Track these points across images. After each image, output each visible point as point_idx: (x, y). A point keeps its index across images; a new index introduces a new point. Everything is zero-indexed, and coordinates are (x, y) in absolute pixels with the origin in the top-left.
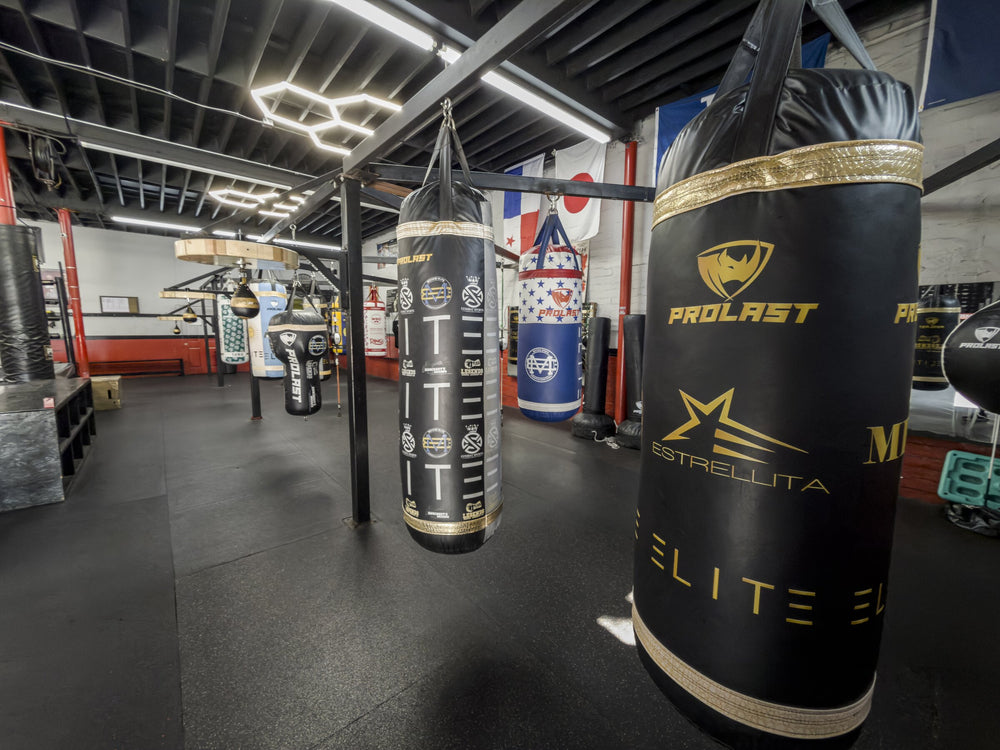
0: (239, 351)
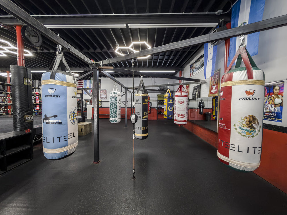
0: (114, 117)
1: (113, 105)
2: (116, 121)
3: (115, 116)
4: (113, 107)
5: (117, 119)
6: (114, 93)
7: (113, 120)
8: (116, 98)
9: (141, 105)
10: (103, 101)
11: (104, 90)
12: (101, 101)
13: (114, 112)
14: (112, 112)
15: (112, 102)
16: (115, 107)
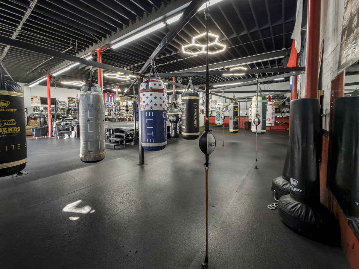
1: (218, 112)
2: (219, 123)
3: (219, 120)
4: (218, 114)
5: (220, 122)
6: (219, 105)
7: (217, 123)
8: (220, 108)
9: (233, 112)
10: (214, 111)
11: (214, 101)
12: (212, 111)
13: (218, 117)
14: (217, 117)
15: (217, 110)
16: (219, 114)
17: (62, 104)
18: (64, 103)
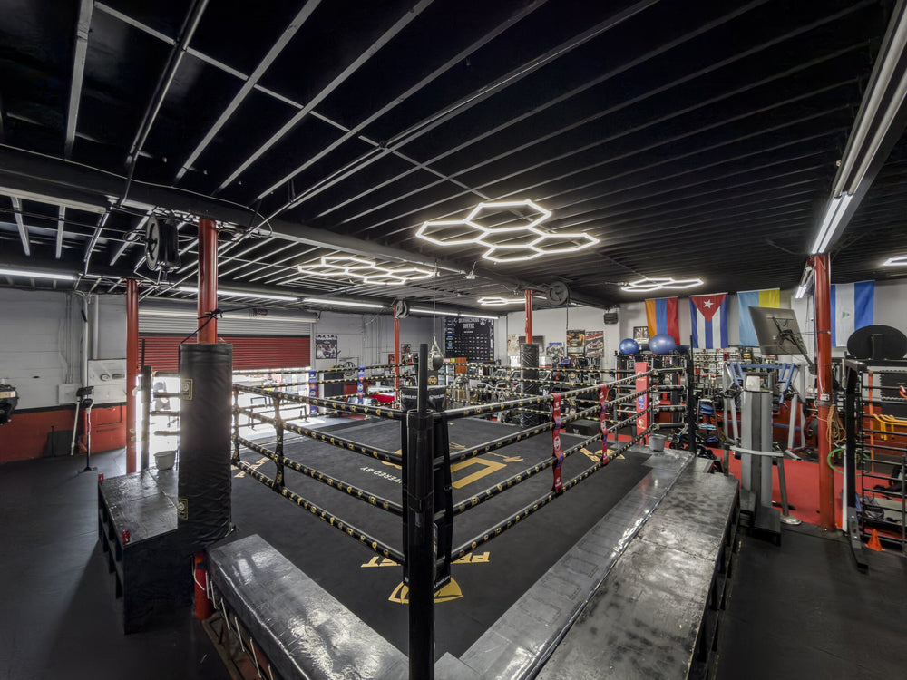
17: (554, 349)
18: (559, 347)
